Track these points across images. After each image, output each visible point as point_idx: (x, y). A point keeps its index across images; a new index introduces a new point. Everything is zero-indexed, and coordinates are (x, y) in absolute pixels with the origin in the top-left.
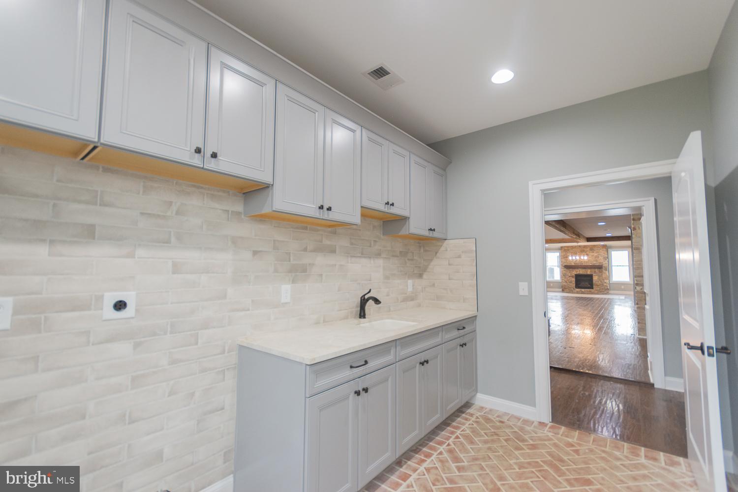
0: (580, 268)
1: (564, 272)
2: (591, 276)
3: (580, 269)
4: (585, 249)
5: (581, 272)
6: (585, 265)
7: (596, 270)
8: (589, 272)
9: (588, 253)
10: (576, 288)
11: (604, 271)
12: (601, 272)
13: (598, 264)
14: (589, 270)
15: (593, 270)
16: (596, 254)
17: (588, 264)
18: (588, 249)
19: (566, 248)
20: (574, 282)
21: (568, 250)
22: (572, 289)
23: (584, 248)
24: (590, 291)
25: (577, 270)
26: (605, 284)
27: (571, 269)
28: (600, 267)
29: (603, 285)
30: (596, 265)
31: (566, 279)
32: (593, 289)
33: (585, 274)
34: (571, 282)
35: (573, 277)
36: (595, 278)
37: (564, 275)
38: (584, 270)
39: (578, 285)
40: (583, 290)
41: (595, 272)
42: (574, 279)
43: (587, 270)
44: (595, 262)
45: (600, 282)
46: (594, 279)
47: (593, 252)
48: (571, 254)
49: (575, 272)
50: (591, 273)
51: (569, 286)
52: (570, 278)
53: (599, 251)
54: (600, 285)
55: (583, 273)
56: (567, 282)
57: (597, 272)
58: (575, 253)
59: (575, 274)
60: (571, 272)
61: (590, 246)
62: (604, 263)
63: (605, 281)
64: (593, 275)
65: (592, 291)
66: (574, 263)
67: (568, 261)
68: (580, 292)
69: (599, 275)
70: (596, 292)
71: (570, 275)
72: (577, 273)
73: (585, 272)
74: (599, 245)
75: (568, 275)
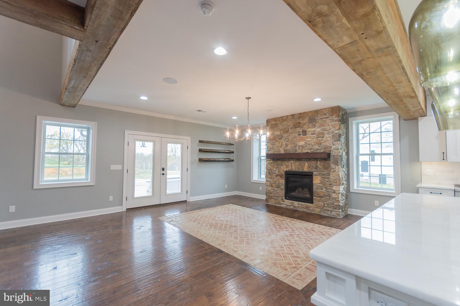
0: (292, 159)
2: (309, 175)
3: (292, 161)
4: (301, 121)
5: (293, 166)
6: (300, 152)
7: (319, 162)
8: (306, 167)
10: (286, 198)
11: (333, 166)
12: (327, 168)
13: (322, 151)
14: (306, 164)
15: (313, 163)
16: (318, 130)
18: (306, 120)
20: (283, 187)
22: (280, 199)
23: (299, 118)
24: (308, 210)
25: (286, 163)
26: (334, 195)
27: (279, 162)
28: (326, 157)
29: (329, 196)
31: (272, 180)
32: (312, 203)
33: (300, 170)
34: (278, 187)
35: (281, 176)
36: (317, 181)
37: (269, 173)
38: (297, 163)
39: (288, 195)
40: (296, 203)
41: (316, 167)
42: (283, 181)
43: (302, 162)
44: (316, 147)
45: (324, 189)
46: (314, 182)
47: (315, 126)
48: (281, 132)
49: (285, 167)
50: (309, 170)
51: (274, 194)
52: (277, 178)
53: (325, 121)
54: (325, 196)
55: (297, 170)
56: (272, 186)
57: (321, 167)
58: (287, 130)
59: (285, 170)
60: (279, 167)
61: (309, 114)
62: (333, 147)
63: (334, 188)
64: (312, 173)
65: (311, 207)
66: (284, 150)
67: (275, 146)
68: (291, 207)
69: (324, 174)
70: (317, 211)
71: (277, 173)
72: (288, 169)
73: (299, 167)
74: (325, 109)
75: (274, 173)
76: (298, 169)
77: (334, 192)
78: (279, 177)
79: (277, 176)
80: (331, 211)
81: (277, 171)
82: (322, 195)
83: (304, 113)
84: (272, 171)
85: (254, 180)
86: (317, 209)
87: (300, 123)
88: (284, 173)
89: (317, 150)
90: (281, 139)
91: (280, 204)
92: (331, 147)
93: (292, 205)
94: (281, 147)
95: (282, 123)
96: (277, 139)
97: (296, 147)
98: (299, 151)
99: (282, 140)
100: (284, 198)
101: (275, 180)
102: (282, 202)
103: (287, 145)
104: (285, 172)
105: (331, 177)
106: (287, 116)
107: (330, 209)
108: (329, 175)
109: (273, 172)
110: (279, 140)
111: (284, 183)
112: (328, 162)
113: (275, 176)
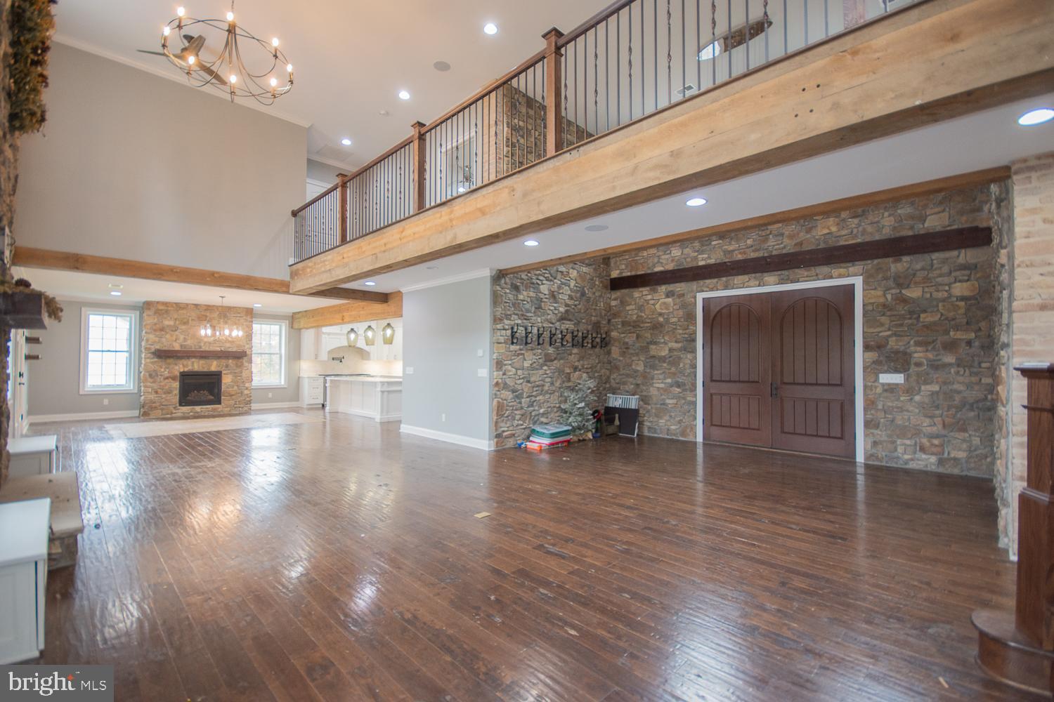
0: (195, 357)
1: (152, 367)
2: (217, 376)
3: (193, 360)
4: (208, 314)
5: (196, 366)
6: (207, 349)
7: (230, 361)
8: (214, 366)
9: (215, 322)
10: (180, 405)
11: (246, 364)
12: (241, 366)
13: (234, 350)
14: (215, 363)
15: (223, 362)
17: (212, 349)
18: (216, 315)
19: (161, 307)
20: (177, 392)
21: (167, 312)
22: (171, 408)
23: (206, 310)
24: (214, 410)
25: (185, 362)
26: (246, 392)
27: (169, 361)
28: (239, 356)
29: (242, 393)
30: (230, 350)
31: (155, 386)
32: (220, 404)
33: (206, 370)
34: (169, 392)
35: (174, 378)
36: (227, 380)
37: (150, 376)
38: (202, 362)
39: (185, 400)
40: (198, 408)
41: (227, 366)
42: (176, 385)
43: (208, 361)
44: (228, 345)
45: (236, 388)
46: (223, 381)
47: (226, 323)
48: (175, 323)
49: (181, 366)
50: (219, 369)
51: (160, 402)
52: (167, 381)
53: (239, 320)
54: (237, 393)
55: (201, 369)
56: (156, 392)
57: (232, 365)
58: (185, 320)
59: (182, 370)
60: (171, 366)
61: (220, 308)
62: (247, 346)
63: (247, 385)
64: (221, 372)
65: (219, 408)
66: (181, 346)
67: (164, 340)
68: (191, 414)
69: (235, 373)
70: (226, 410)
71: (168, 375)
72: (186, 370)
73: (204, 366)
74: (240, 308)
75: (161, 375)
76: (203, 368)
77: (247, 389)
78: (170, 380)
79: (167, 378)
80: (242, 408)
81: (166, 372)
82: (233, 393)
83: (214, 306)
84: (157, 374)
85: (88, 391)
86: (226, 409)
87: (206, 316)
88: (178, 374)
89: (229, 348)
90: (176, 330)
91: (172, 413)
92: (244, 346)
93: (191, 412)
94: (176, 340)
95: (178, 311)
96: (168, 331)
97: (200, 342)
98: (204, 348)
99: (177, 333)
100: (178, 405)
101: (162, 384)
102: (174, 411)
103: (185, 340)
104: (181, 373)
105: (244, 374)
106: (187, 305)
107: (242, 406)
108: (241, 373)
109: (159, 374)
110: (172, 333)
111: (178, 386)
112: (241, 360)
113: (162, 379)
